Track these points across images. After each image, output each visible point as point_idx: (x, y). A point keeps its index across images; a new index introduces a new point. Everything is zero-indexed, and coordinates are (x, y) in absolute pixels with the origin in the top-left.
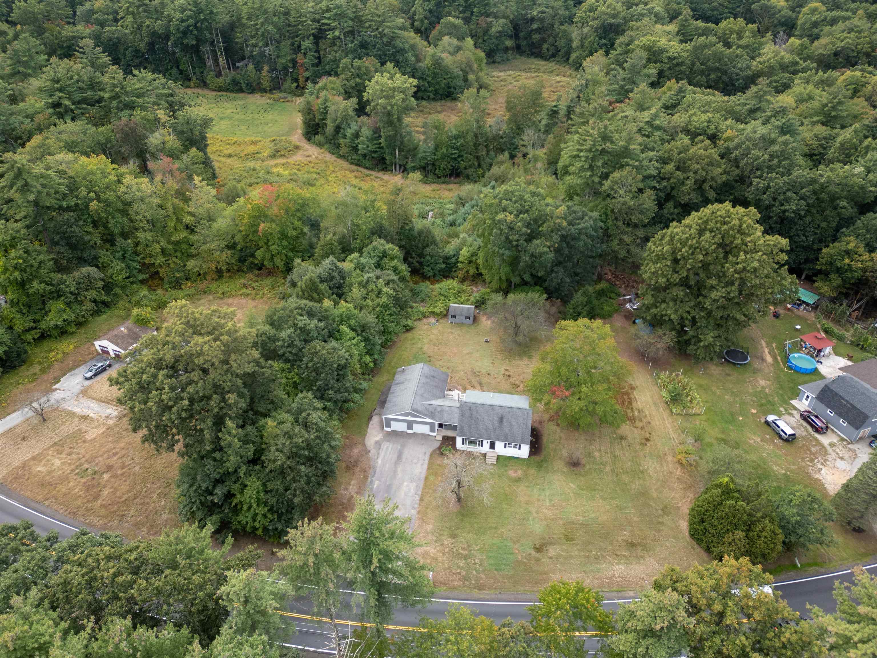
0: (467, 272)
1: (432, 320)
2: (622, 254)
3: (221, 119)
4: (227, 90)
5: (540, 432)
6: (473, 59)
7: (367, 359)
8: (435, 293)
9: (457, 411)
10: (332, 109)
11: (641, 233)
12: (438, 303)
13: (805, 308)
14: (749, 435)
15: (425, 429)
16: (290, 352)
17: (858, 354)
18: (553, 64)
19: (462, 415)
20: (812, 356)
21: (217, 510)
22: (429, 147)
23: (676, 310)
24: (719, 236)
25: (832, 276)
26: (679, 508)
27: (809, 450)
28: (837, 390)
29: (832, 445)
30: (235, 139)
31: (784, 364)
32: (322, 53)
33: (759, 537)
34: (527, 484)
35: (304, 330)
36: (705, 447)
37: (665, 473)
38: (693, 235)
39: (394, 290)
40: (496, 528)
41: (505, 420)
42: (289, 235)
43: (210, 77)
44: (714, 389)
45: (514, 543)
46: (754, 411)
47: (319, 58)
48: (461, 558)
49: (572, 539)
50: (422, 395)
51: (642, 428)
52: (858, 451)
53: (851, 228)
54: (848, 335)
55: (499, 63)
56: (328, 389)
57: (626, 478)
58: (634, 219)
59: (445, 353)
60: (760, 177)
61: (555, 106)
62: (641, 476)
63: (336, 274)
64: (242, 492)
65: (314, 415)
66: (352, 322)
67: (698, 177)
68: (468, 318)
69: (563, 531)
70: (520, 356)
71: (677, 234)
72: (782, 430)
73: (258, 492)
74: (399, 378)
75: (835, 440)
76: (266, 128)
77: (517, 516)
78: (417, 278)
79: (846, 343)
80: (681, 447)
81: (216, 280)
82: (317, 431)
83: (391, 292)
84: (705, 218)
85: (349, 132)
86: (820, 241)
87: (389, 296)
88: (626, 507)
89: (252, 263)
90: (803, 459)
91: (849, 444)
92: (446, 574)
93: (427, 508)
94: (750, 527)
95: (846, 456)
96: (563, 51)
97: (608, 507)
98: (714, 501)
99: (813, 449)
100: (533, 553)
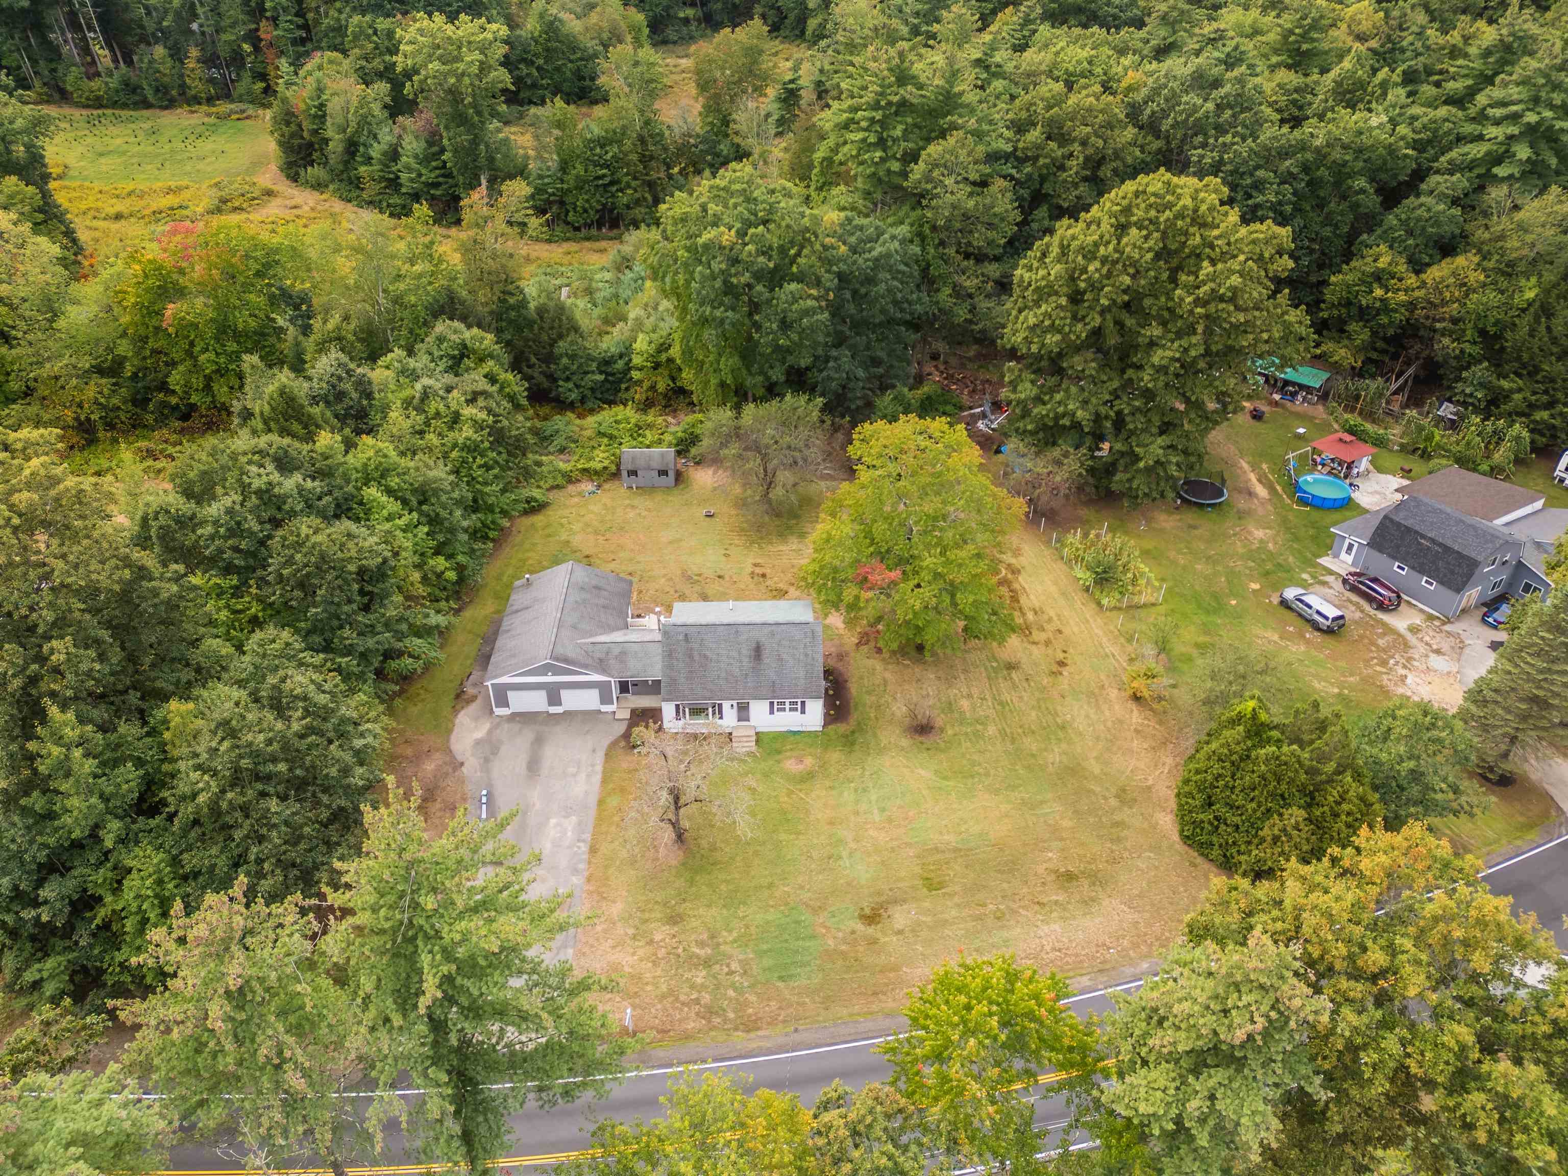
0: (653, 388)
1: (587, 486)
2: (962, 314)
3: (101, 155)
4: (114, 105)
5: (841, 674)
6: (623, 25)
7: (440, 563)
8: (588, 433)
9: (657, 650)
10: (334, 106)
11: (993, 270)
12: (596, 452)
13: (1304, 399)
14: (1257, 630)
15: (588, 700)
16: (236, 549)
17: (1417, 466)
18: (777, 42)
19: (669, 654)
20: (1336, 476)
21: (60, 944)
22: (548, 169)
23: (1086, 402)
24: (1156, 235)
25: (1353, 327)
26: (1149, 788)
27: (1373, 643)
28: (1409, 523)
29: (1414, 630)
30: (131, 187)
31: (1291, 497)
32: (310, 16)
33: (1336, 815)
34: (828, 783)
35: (267, 496)
36: (1177, 664)
37: (1109, 724)
38: (1107, 237)
39: (490, 412)
40: (770, 886)
41: (766, 653)
42: (240, 326)
43: (72, 77)
44: (1172, 554)
45: (815, 911)
46: (1255, 586)
47: (306, 27)
48: (696, 966)
49: (941, 885)
50: (574, 627)
51: (1048, 643)
52: (1464, 636)
53: (1379, 231)
54: (1395, 433)
55: (675, 43)
56: (341, 627)
57: (1030, 744)
58: (978, 239)
59: (621, 547)
60: (1204, 145)
61: (792, 81)
62: (1061, 734)
63: (347, 386)
64: (117, 887)
65: (300, 678)
66: (394, 482)
67: (1090, 151)
68: (663, 473)
69: (918, 870)
70: (782, 535)
71: (1074, 238)
72: (1318, 612)
73: (160, 882)
74: (518, 599)
75: (1418, 620)
76: (201, 166)
77: (815, 854)
78: (545, 410)
79: (1391, 451)
80: (1133, 669)
81: (82, 449)
82: (307, 713)
83: (483, 415)
84: (1125, 203)
85: (376, 151)
86: (1321, 267)
87: (479, 426)
88: (1042, 802)
89: (164, 404)
90: (1367, 662)
91: (1444, 623)
92: (665, 1009)
93: (606, 867)
94: (1313, 798)
95: (1445, 647)
96: (792, 17)
97: (1004, 807)
98: (1232, 753)
99: (1381, 642)
100: (860, 927)
